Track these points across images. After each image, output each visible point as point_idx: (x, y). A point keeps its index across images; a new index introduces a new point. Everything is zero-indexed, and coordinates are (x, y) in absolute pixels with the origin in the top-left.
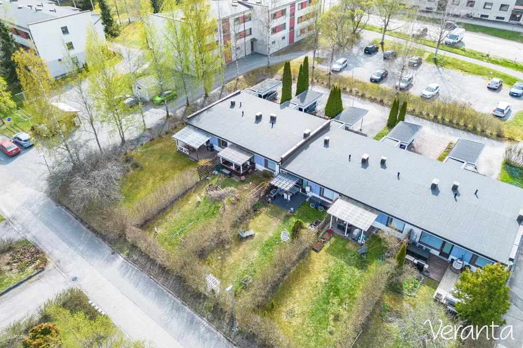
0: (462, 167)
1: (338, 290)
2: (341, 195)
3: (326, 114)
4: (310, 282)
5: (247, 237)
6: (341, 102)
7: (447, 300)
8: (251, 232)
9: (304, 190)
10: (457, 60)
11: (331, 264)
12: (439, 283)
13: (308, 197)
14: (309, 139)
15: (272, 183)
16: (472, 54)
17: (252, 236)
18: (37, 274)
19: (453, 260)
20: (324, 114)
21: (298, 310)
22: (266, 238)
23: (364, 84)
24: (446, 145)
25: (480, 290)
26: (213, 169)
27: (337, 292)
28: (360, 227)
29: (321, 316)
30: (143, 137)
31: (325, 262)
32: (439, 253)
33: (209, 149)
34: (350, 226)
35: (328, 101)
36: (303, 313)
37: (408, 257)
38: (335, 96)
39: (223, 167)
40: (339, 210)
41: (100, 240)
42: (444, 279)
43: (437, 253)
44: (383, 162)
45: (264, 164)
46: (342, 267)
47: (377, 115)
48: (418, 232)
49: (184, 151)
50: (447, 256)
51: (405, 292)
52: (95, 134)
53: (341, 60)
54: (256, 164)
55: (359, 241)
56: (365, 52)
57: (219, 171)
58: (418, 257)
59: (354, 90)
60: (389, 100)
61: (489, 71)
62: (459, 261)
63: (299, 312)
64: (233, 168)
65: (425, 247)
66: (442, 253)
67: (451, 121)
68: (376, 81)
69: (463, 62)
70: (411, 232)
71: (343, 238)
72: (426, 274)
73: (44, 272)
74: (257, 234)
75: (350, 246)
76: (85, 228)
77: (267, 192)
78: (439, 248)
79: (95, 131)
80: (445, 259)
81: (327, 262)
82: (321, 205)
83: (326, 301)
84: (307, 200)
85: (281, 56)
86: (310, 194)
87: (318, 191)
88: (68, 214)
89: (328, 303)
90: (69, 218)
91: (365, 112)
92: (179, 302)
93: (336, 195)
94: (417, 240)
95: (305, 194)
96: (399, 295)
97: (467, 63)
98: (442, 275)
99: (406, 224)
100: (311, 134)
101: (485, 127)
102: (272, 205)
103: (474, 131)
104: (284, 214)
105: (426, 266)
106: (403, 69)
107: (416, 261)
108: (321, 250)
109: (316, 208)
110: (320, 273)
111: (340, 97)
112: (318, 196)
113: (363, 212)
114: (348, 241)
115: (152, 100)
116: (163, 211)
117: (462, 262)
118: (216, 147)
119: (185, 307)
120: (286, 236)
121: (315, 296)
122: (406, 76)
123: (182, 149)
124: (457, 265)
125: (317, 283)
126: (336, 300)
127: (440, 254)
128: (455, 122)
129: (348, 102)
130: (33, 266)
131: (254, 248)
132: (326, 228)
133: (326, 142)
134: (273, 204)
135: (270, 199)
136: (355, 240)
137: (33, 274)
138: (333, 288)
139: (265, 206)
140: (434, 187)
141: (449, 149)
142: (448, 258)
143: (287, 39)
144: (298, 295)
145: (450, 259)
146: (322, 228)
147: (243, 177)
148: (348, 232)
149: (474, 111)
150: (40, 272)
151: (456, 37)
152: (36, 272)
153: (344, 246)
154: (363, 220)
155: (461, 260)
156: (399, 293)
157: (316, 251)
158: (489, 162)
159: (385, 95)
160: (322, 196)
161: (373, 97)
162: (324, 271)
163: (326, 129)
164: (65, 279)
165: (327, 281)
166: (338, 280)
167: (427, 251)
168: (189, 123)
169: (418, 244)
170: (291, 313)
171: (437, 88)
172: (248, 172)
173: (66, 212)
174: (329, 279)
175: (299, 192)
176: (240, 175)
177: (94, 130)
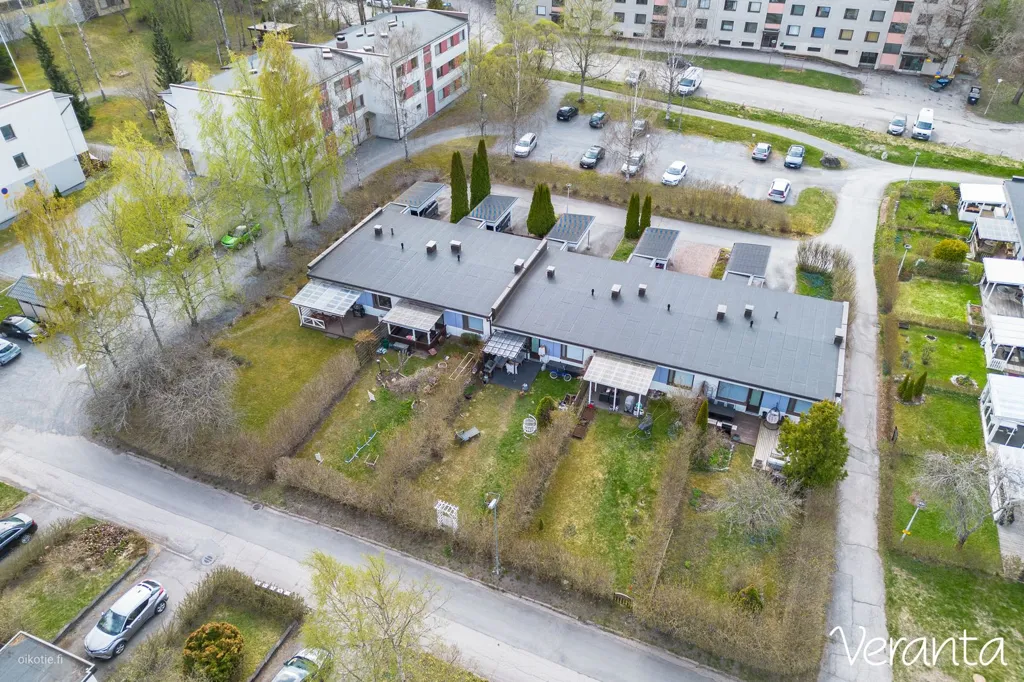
0: (749, 284)
1: (626, 484)
2: (596, 350)
3: (530, 231)
4: (584, 484)
5: (470, 440)
6: (552, 208)
7: (769, 465)
8: (474, 431)
9: (536, 355)
10: (701, 119)
11: (606, 451)
12: (754, 447)
13: (542, 364)
14: (524, 274)
15: (487, 350)
16: (720, 108)
17: (476, 437)
18: (137, 565)
19: (765, 413)
20: (527, 230)
21: (577, 524)
22: (499, 436)
23: (573, 173)
24: (717, 255)
25: (812, 437)
26: (376, 346)
27: (625, 488)
28: (636, 391)
29: (612, 524)
30: (227, 311)
31: (595, 451)
32: (745, 407)
33: (358, 314)
34: (620, 391)
35: (532, 210)
36: (587, 527)
37: (711, 421)
38: (541, 200)
39: (394, 340)
40: (601, 372)
41: (224, 492)
42: (760, 440)
43: (742, 408)
44: (642, 293)
45: (462, 325)
46: (622, 453)
47: (607, 221)
48: (713, 383)
49: (314, 325)
50: (756, 409)
51: (715, 468)
52: (149, 317)
53: (527, 138)
54: (448, 327)
55: (636, 413)
56: (558, 119)
57: (387, 347)
58: (720, 418)
59: (559, 185)
60: (618, 195)
61: (750, 131)
62: (773, 412)
63: (581, 526)
64: (413, 338)
65: (726, 403)
66: (750, 408)
67: (714, 218)
68: (590, 167)
69: (711, 122)
70: (704, 386)
71: (611, 414)
72: (735, 438)
73: (150, 560)
74: (483, 432)
75: (625, 421)
76: (188, 480)
77: (481, 367)
78: (744, 400)
79: (148, 313)
80: (754, 414)
81: (598, 450)
82: (566, 372)
83: (614, 503)
84: (543, 368)
85: (421, 140)
86: (545, 359)
87: (558, 350)
88: (144, 462)
89: (617, 505)
90: (151, 469)
91: (588, 219)
92: (398, 555)
93: (588, 352)
94: (714, 395)
95: (536, 361)
96: (709, 474)
97: (718, 123)
98: (756, 436)
99: (696, 375)
100: (526, 266)
101: (764, 220)
102: (492, 386)
103: (747, 228)
104: (514, 395)
105: (734, 428)
106: (630, 145)
107: (720, 424)
108: (585, 435)
109: (560, 377)
110: (594, 468)
111: (549, 201)
112: (558, 360)
113: (634, 369)
114: (619, 416)
115: (219, 244)
116: (317, 425)
117: (777, 413)
118: (370, 310)
119: (408, 559)
120: (530, 426)
121: (596, 499)
122: (636, 155)
123: (311, 322)
124: (773, 419)
125: (593, 481)
126: (626, 499)
127: (747, 409)
128: (719, 217)
129: (561, 206)
130: (124, 554)
131: (485, 454)
132: (582, 404)
133: (551, 275)
134: (493, 384)
135: (486, 377)
136: (630, 412)
137: (131, 568)
138: (618, 483)
139: (483, 389)
140: (721, 317)
141: (723, 260)
142: (758, 412)
143: (425, 107)
144: (572, 505)
145: (761, 414)
146: (578, 404)
147: (433, 350)
148: (617, 404)
149: (744, 198)
150: (141, 561)
151: (691, 83)
152: (135, 562)
153: (616, 425)
154: (637, 381)
155: (776, 409)
156: (708, 471)
157: (579, 438)
158: (778, 271)
159: (611, 187)
160: (565, 358)
161: (592, 194)
162: (598, 464)
163: (543, 254)
164: (190, 563)
165: (607, 476)
166: (621, 471)
167: (730, 407)
168: (313, 274)
169: (716, 401)
170: (570, 530)
171: (684, 168)
172: (437, 342)
173: (138, 460)
174: (609, 472)
175: (526, 359)
176: (426, 348)
177: (147, 311)
